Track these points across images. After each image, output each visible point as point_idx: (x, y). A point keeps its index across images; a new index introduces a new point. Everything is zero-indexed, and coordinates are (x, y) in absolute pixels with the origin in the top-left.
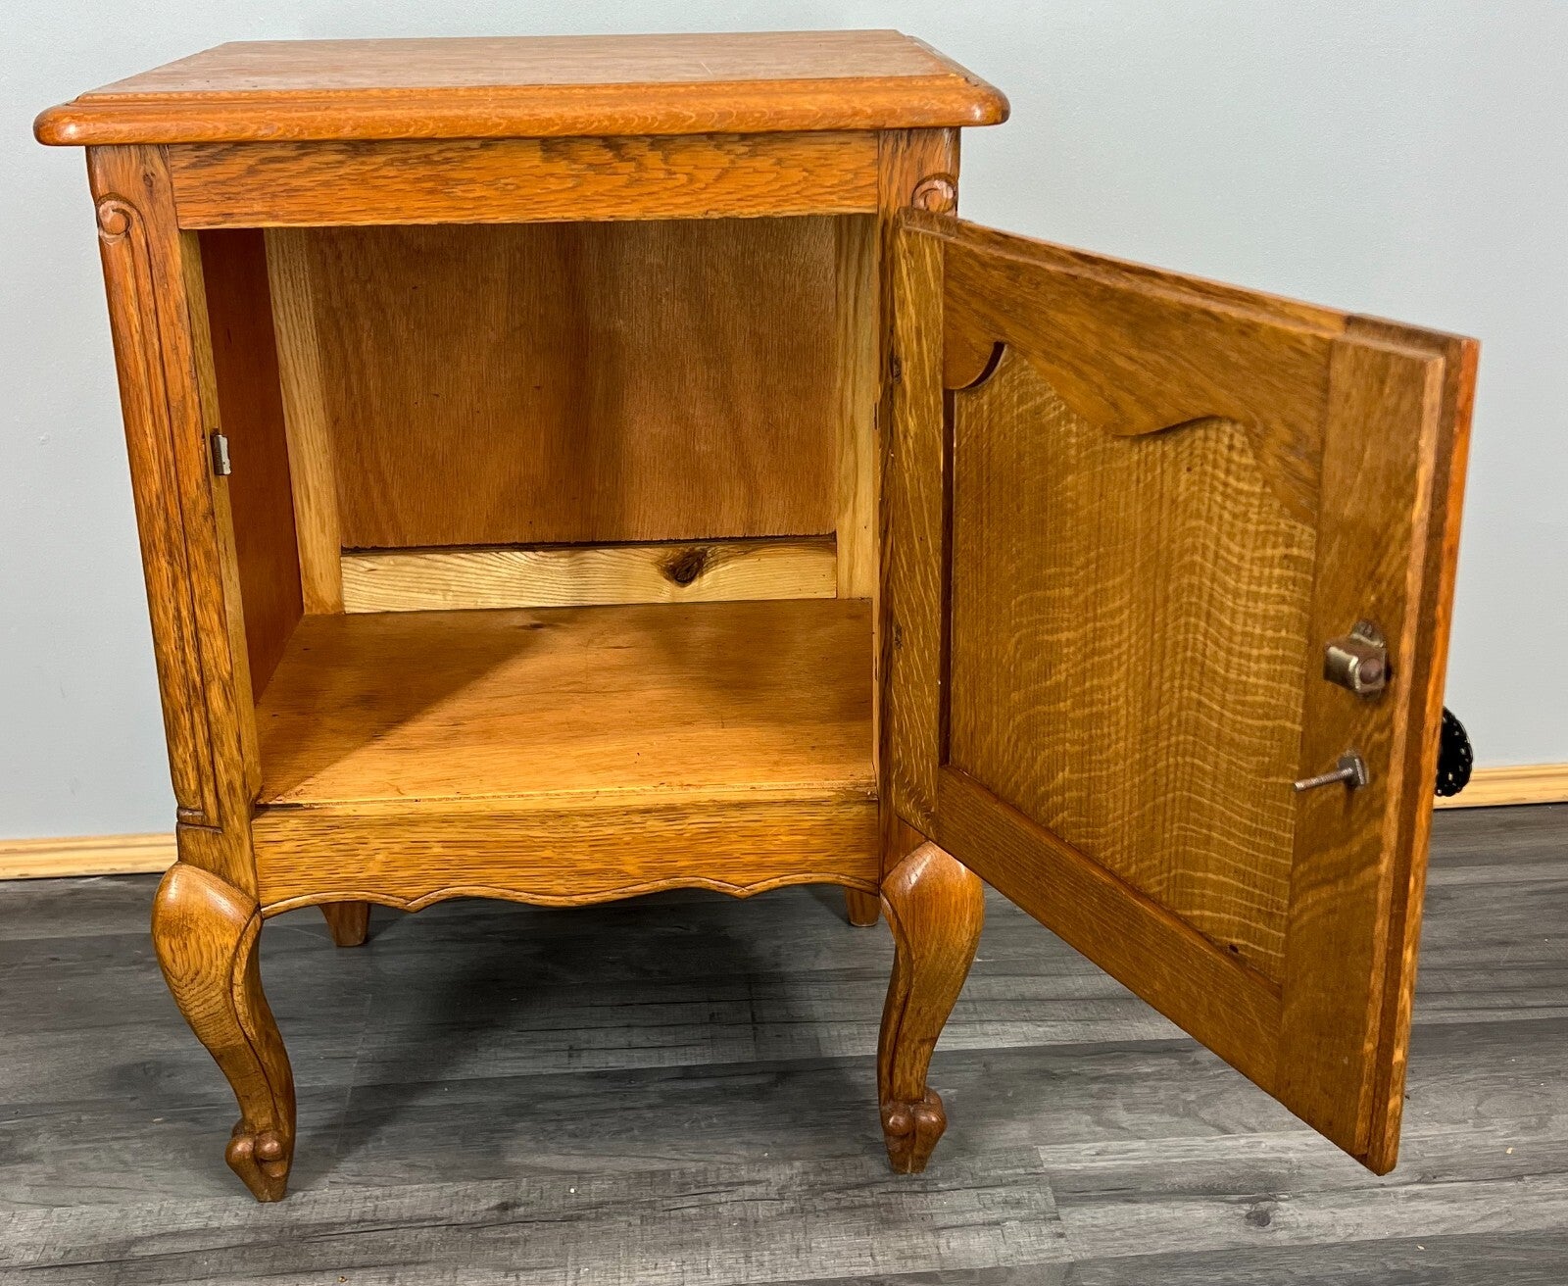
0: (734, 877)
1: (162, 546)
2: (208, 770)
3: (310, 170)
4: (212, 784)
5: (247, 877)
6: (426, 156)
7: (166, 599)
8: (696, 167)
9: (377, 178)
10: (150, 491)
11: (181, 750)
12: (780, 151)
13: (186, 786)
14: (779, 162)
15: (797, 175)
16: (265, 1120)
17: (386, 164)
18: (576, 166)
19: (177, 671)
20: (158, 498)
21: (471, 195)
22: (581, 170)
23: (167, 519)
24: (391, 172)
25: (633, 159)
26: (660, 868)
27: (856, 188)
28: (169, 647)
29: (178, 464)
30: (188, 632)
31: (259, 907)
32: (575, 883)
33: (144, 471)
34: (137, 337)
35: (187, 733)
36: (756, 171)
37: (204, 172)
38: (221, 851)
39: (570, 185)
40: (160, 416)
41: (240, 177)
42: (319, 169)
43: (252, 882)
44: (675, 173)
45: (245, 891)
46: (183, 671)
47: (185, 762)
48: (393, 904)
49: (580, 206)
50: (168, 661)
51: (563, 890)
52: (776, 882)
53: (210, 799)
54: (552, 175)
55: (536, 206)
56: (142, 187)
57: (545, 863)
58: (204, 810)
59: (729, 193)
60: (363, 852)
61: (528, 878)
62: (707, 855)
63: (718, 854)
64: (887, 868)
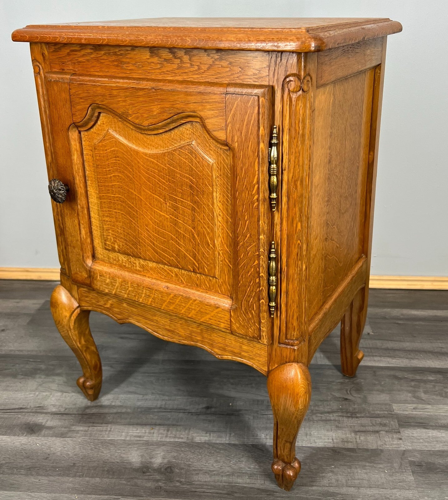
0: (216, 350)
2: (66, 257)
3: (84, 55)
5: (76, 295)
8: (200, 63)
9: (102, 59)
12: (231, 59)
15: (237, 69)
18: (160, 60)
21: (129, 68)
22: (162, 61)
24: (105, 57)
25: (179, 58)
26: (191, 337)
27: (260, 78)
31: (80, 306)
32: (165, 333)
36: (222, 67)
37: (56, 54)
38: (70, 284)
39: (159, 67)
41: (66, 56)
42: (86, 55)
44: (194, 65)
45: (76, 299)
51: (161, 333)
53: (66, 266)
54: (153, 62)
56: (42, 57)
57: (155, 321)
59: (212, 75)
60: (106, 298)
61: (151, 325)
62: (206, 338)
63: (210, 339)
64: (270, 368)
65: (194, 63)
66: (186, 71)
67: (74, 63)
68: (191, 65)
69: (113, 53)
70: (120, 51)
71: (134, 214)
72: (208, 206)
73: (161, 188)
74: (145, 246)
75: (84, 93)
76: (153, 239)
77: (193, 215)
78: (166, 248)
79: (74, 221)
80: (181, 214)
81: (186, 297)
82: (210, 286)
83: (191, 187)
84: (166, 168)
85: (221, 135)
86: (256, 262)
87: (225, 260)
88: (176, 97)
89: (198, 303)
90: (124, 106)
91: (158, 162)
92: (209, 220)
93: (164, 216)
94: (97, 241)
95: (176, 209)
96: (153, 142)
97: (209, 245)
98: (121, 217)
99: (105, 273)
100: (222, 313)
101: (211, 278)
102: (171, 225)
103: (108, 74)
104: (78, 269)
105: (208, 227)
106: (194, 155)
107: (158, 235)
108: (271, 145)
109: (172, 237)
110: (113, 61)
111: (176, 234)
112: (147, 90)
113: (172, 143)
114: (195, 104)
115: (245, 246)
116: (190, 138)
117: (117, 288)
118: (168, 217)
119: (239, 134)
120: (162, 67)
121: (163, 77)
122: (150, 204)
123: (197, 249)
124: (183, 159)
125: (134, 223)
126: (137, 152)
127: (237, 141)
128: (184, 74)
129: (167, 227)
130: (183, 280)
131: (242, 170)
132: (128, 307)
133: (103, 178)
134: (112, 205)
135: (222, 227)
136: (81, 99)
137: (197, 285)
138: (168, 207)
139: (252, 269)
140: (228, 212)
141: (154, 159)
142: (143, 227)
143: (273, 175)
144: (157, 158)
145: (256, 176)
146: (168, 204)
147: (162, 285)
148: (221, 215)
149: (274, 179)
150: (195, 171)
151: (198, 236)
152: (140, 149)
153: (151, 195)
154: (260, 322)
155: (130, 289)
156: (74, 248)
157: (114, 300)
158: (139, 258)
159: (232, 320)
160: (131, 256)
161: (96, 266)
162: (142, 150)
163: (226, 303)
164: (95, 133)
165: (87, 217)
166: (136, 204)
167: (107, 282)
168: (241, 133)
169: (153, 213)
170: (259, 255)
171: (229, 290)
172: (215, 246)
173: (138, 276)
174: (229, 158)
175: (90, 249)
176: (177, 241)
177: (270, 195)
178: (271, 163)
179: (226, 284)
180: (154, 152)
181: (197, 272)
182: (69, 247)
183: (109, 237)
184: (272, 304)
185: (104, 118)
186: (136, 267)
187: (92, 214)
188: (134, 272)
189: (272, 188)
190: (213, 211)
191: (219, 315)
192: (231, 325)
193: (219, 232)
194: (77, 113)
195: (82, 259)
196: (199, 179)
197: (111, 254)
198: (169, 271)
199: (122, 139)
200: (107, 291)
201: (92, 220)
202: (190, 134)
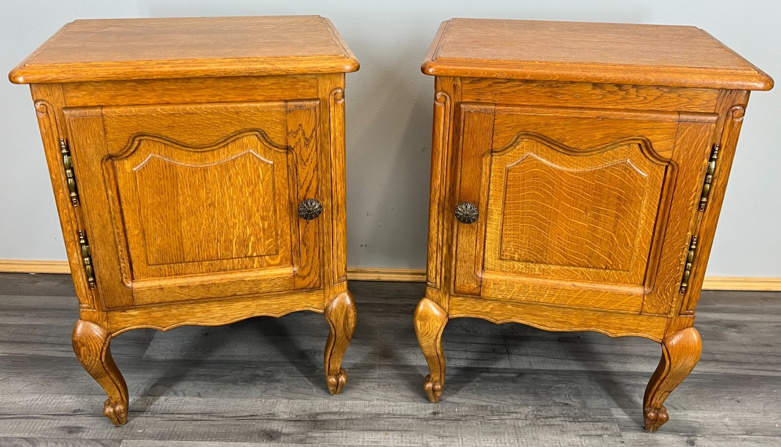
0: (611, 331)
1: (437, 201)
3: (509, 87)
4: (440, 276)
5: (446, 306)
6: (551, 85)
8: (648, 95)
9: (532, 90)
10: (437, 184)
12: (681, 92)
13: (432, 276)
14: (679, 96)
15: (685, 100)
16: (437, 378)
17: (536, 86)
18: (603, 92)
20: (439, 186)
21: (564, 99)
22: (605, 93)
23: (440, 193)
24: (537, 89)
25: (625, 91)
26: (585, 324)
27: (707, 107)
30: (440, 229)
31: (448, 315)
32: (554, 324)
33: (436, 177)
34: (441, 136)
35: (435, 259)
36: (670, 98)
37: (473, 85)
39: (600, 98)
40: (444, 161)
41: (485, 87)
42: (512, 87)
48: (491, 321)
51: (550, 326)
52: (625, 334)
53: (438, 281)
54: (594, 94)
55: (586, 104)
56: (452, 89)
57: (545, 316)
58: (436, 283)
59: (658, 105)
60: (485, 303)
61: (539, 320)
62: (602, 322)
63: (606, 323)
64: (666, 336)
65: (639, 95)
66: (631, 101)
67: (495, 94)
68: (637, 96)
71: (545, 226)
72: (635, 212)
73: (584, 200)
74: (553, 252)
75: (513, 122)
76: (564, 246)
77: (616, 221)
78: (578, 251)
79: (471, 237)
80: (602, 222)
81: (596, 291)
82: (619, 278)
83: (619, 198)
84: (594, 184)
85: (667, 155)
86: (681, 254)
87: (641, 256)
88: (623, 125)
89: (610, 294)
90: (561, 133)
91: (585, 178)
92: (632, 223)
93: (582, 224)
94: (489, 253)
95: (597, 217)
96: (580, 162)
97: (628, 245)
98: (528, 229)
99: (500, 281)
100: (635, 299)
101: (622, 272)
102: (588, 232)
103: (537, 104)
104: (466, 281)
105: (631, 230)
106: (628, 172)
107: (571, 241)
108: (711, 160)
109: (587, 242)
110: (546, 93)
111: (593, 238)
112: (591, 119)
113: (603, 162)
114: (645, 130)
115: (672, 242)
116: (625, 157)
117: (514, 293)
118: (586, 225)
119: (686, 153)
120: (604, 98)
121: (603, 106)
122: (567, 216)
123: (614, 250)
124: (615, 175)
125: (544, 233)
126: (562, 172)
127: (683, 158)
128: (628, 104)
129: (583, 233)
130: (589, 277)
131: (682, 181)
132: (514, 307)
133: (513, 196)
134: (519, 219)
135: (644, 228)
136: (508, 128)
137: (605, 279)
138: (587, 216)
139: (675, 260)
140: (653, 215)
141: (580, 176)
142: (554, 236)
143: (708, 183)
144: (585, 175)
145: (696, 187)
146: (589, 214)
147: (568, 284)
148: (644, 218)
149: (708, 186)
150: (627, 185)
151: (617, 239)
152: (565, 169)
153: (570, 208)
154: (673, 300)
155: (530, 292)
156: (465, 262)
157: (496, 304)
158: (542, 263)
159: (644, 303)
160: (532, 262)
161: (487, 276)
162: (567, 170)
163: (638, 290)
164: (510, 156)
165: (483, 232)
166: (550, 217)
167: (502, 289)
168: (689, 152)
169: (569, 224)
170: (684, 248)
171: (639, 280)
172: (633, 246)
173: (539, 279)
174: (664, 172)
175: (481, 262)
176: (592, 245)
177: (701, 199)
178: (708, 174)
179: (637, 275)
180: (581, 170)
181: (609, 269)
182: (458, 262)
183: (509, 249)
184: (684, 285)
185: (524, 143)
186: (534, 272)
187: (488, 229)
188: (533, 277)
189: (705, 194)
190: (638, 217)
191: (631, 301)
192: (642, 308)
193: (639, 233)
194: (500, 141)
195: (473, 272)
196: (630, 190)
197: (505, 264)
198: (574, 271)
199: (544, 161)
200: (500, 297)
201: (488, 234)
202: (625, 154)
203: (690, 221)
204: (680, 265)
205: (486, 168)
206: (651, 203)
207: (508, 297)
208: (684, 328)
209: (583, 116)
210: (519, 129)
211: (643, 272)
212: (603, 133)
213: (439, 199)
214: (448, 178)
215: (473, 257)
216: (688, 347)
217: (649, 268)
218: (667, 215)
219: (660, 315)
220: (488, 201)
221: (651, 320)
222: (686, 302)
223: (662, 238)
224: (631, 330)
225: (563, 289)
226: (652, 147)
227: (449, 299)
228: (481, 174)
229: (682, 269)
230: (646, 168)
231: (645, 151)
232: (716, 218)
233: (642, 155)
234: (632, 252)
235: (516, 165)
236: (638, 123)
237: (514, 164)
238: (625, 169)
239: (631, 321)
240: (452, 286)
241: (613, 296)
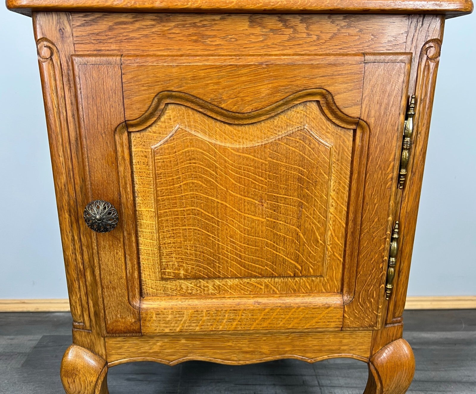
0: (309, 355)
1: (66, 208)
2: (86, 306)
3: (139, 29)
4: (87, 312)
5: (102, 351)
6: (194, 23)
7: (68, 231)
8: (321, 32)
9: (170, 33)
10: (61, 183)
11: (74, 297)
12: (362, 25)
13: (76, 313)
17: (175, 27)
18: (264, 30)
19: (72, 263)
20: (65, 186)
21: (214, 43)
22: (267, 32)
23: (69, 196)
25: (292, 27)
26: (278, 351)
27: (396, 45)
28: (70, 252)
29: (74, 170)
30: (77, 246)
31: (107, 363)
32: (241, 356)
33: (58, 173)
34: (55, 110)
35: (77, 290)
36: (349, 35)
37: (88, 28)
38: (91, 340)
39: (261, 40)
40: (66, 148)
41: (105, 31)
42: (143, 28)
43: (104, 352)
44: (311, 35)
45: (101, 356)
46: (75, 263)
47: (76, 302)
48: (163, 363)
49: (265, 50)
50: (68, 259)
51: (236, 359)
52: (326, 357)
53: (86, 318)
54: (253, 34)
55: (244, 50)
56: (58, 35)
57: (228, 348)
58: (84, 323)
59: (336, 45)
60: (152, 342)
61: (221, 354)
62: (297, 346)
63: (303, 346)
64: (374, 352)
65: (311, 33)
66: (301, 42)
67: (121, 41)
68: (308, 34)
69: (190, 24)
70: (201, 21)
71: (213, 227)
72: (322, 197)
73: (257, 187)
74: (227, 262)
75: (148, 77)
76: (240, 251)
77: (300, 211)
78: (258, 257)
79: (117, 253)
80: (283, 214)
81: (286, 307)
82: (311, 287)
83: (300, 180)
84: (267, 163)
85: (355, 112)
86: (383, 246)
87: (334, 255)
88: (296, 72)
89: (303, 309)
90: (216, 90)
91: (255, 156)
92: (320, 213)
93: (258, 220)
94: (147, 273)
95: (276, 209)
96: (246, 133)
97: (318, 242)
98: (192, 234)
99: (165, 309)
100: (334, 312)
101: (314, 278)
102: (267, 229)
104: (119, 316)
105: (319, 222)
106: (307, 142)
107: (248, 244)
108: (407, 117)
109: (267, 243)
110: (190, 35)
111: (274, 238)
112: (253, 66)
113: (275, 132)
114: (323, 78)
115: (371, 231)
116: (302, 122)
117: (185, 323)
118: (263, 220)
119: (377, 108)
120: (265, 40)
121: (266, 51)
122: (239, 210)
123: (301, 250)
124: (291, 148)
125: (213, 237)
126: (225, 149)
127: (375, 115)
128: (297, 47)
129: (262, 232)
130: (275, 289)
131: (376, 149)
132: (188, 342)
133: (167, 190)
134: (179, 221)
135: (334, 219)
136: (143, 86)
137: (295, 291)
138: (264, 209)
139: (377, 255)
140: (343, 200)
141: (250, 154)
142: (226, 239)
143: (406, 149)
144: (255, 151)
146: (265, 205)
147: (250, 302)
148: (334, 205)
149: (406, 153)
150: (307, 160)
151: (304, 235)
152: (228, 145)
153: (241, 199)
154: (378, 308)
155: (205, 318)
156: (114, 288)
157: (166, 340)
158: (215, 278)
159: (346, 315)
160: (203, 278)
161: (147, 304)
162: (230, 146)
163: (336, 300)
164: (155, 133)
165: (134, 245)
166: (218, 213)
167: (168, 319)
168: (381, 106)
169: (243, 220)
170: (386, 239)
171: (336, 286)
172: (324, 242)
173: (214, 300)
174: (351, 139)
175: (137, 285)
176: (274, 246)
177: (400, 171)
178: (404, 137)
179: (332, 281)
180: (249, 145)
181: (298, 276)
182: (105, 290)
183: (171, 263)
184: (389, 286)
185: (170, 111)
186: (208, 290)
187: (141, 240)
188: (206, 298)
189: (403, 164)
190: (327, 201)
191: (329, 315)
192: (343, 322)
193: (330, 225)
194: (134, 107)
195: (127, 302)
196: (313, 168)
197: (170, 285)
198: (256, 284)
199: (200, 136)
200: (167, 330)
201: (141, 247)
202: (301, 118)
203: (389, 202)
204: (383, 261)
205: (123, 151)
206: (339, 183)
207: (178, 329)
208: (392, 341)
209: (241, 63)
210: (158, 89)
211: (340, 275)
212: (270, 86)
213: (69, 204)
214: (76, 171)
215: (124, 281)
216: (401, 364)
217: (346, 270)
218: (361, 196)
219: (365, 328)
220: (134, 200)
221: (354, 336)
222: (391, 307)
223: (359, 227)
224: (332, 351)
225: (245, 310)
226: (335, 103)
227: (105, 343)
228: (116, 159)
229: (385, 267)
230: (329, 135)
231: (326, 111)
232: (418, 197)
233: (323, 118)
234: (324, 250)
235: (164, 143)
236: (313, 68)
237: (162, 142)
238: (304, 139)
239: (332, 340)
240: (103, 325)
241: (306, 312)
